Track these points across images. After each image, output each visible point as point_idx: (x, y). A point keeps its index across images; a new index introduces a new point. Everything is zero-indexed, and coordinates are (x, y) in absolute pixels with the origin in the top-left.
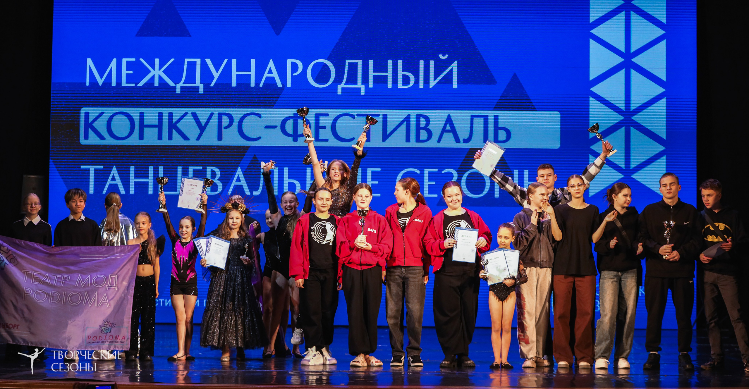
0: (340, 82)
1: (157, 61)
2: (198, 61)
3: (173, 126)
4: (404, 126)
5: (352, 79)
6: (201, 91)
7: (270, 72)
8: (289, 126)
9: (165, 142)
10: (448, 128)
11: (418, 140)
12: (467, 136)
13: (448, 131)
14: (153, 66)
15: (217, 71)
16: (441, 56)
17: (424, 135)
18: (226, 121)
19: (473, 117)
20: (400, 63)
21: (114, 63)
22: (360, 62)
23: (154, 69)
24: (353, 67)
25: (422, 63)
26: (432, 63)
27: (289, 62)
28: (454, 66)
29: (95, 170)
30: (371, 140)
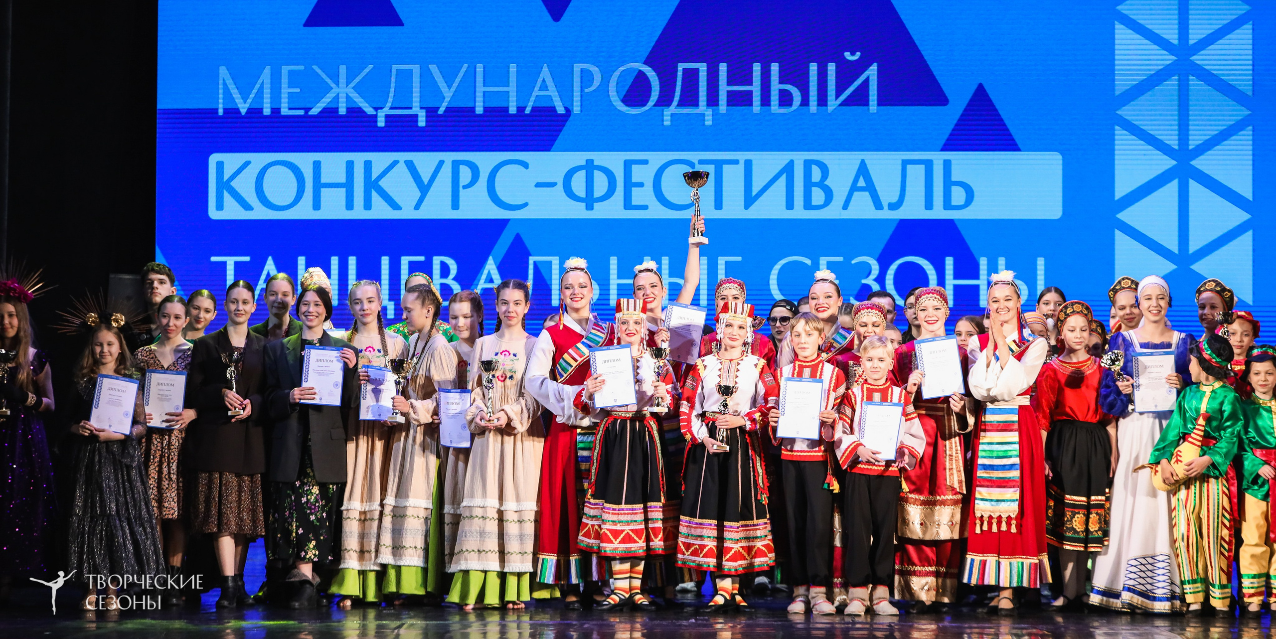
0: (669, 104)
1: (343, 69)
2: (416, 68)
3: (372, 185)
4: (782, 180)
5: (689, 99)
6: (422, 122)
7: (544, 87)
8: (579, 184)
9: (359, 213)
10: (861, 182)
11: (808, 205)
12: (895, 199)
13: (862, 189)
14: (335, 78)
15: (449, 87)
16: (848, 55)
17: (818, 196)
18: (465, 174)
19: (905, 163)
20: (775, 68)
21: (266, 75)
22: (703, 68)
23: (337, 84)
24: (691, 76)
25: (813, 68)
26: (832, 67)
27: (577, 68)
28: (872, 72)
29: (237, 264)
30: (724, 206)
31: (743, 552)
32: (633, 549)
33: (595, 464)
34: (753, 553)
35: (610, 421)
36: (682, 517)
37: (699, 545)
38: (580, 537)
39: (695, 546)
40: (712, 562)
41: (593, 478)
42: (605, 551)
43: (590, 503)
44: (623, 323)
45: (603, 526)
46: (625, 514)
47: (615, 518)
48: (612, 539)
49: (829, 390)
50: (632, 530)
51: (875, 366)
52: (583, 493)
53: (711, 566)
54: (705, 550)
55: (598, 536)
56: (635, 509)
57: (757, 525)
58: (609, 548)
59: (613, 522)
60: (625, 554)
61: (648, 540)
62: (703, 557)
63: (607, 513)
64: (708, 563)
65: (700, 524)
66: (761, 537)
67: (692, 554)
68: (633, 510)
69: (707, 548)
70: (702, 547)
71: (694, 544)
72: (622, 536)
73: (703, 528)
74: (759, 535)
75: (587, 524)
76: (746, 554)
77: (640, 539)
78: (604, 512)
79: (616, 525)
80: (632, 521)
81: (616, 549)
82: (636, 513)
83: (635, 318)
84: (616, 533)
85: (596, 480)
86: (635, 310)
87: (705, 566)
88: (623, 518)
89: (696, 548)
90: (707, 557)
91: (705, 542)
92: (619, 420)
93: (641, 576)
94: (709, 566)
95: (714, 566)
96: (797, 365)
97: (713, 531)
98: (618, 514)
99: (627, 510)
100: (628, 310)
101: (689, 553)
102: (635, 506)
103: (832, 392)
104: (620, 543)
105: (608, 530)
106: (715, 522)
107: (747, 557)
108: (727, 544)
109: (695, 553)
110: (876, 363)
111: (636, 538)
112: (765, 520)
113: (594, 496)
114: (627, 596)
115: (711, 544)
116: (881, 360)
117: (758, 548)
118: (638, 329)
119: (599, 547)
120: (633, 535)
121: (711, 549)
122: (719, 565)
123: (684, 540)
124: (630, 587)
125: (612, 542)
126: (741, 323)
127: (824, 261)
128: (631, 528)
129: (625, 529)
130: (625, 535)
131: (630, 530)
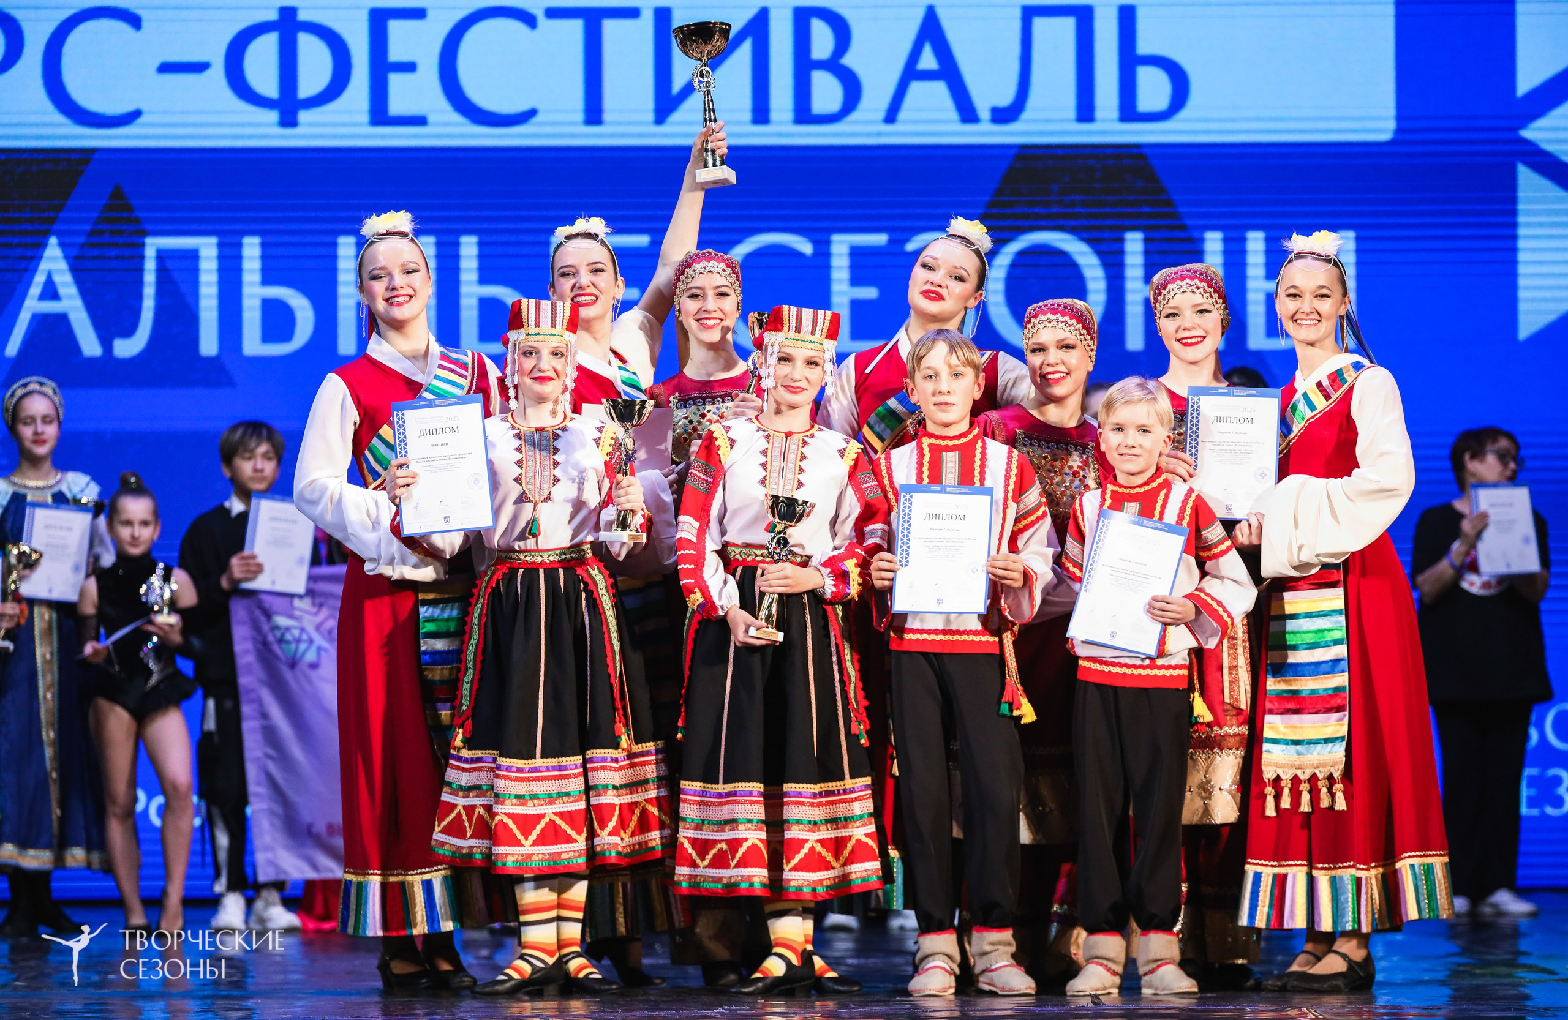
4: (743, 55)
8: (261, 64)
10: (928, 61)
11: (803, 114)
12: (1005, 97)
13: (928, 76)
17: (828, 91)
19: (1029, 14)
30: (607, 116)
31: (824, 853)
32: (563, 856)
33: (471, 671)
34: (846, 852)
35: (499, 574)
36: (685, 784)
37: (728, 842)
38: (437, 836)
39: (719, 846)
40: (759, 875)
41: (466, 702)
42: (504, 865)
43: (460, 759)
44: (527, 354)
45: (498, 809)
46: (546, 778)
47: (521, 788)
48: (520, 836)
49: (1006, 499)
50: (561, 815)
51: (1130, 443)
52: (444, 733)
53: (757, 885)
54: (741, 851)
55: (486, 830)
56: (565, 768)
57: (852, 791)
58: (510, 856)
59: (518, 797)
60: (549, 867)
61: (592, 835)
62: (737, 866)
63: (506, 778)
64: (750, 877)
65: (730, 794)
66: (861, 817)
67: (713, 864)
68: (560, 768)
69: (745, 845)
70: (734, 844)
71: (716, 842)
72: (539, 828)
73: (736, 802)
74: (858, 812)
75: (455, 806)
76: (829, 858)
77: (579, 833)
78: (497, 776)
79: (524, 804)
80: (560, 795)
81: (530, 856)
82: (568, 777)
83: (554, 342)
84: (526, 823)
85: (474, 707)
86: (553, 325)
87: (744, 885)
88: (542, 788)
89: (720, 851)
90: (745, 866)
91: (740, 834)
92: (521, 571)
93: (580, 915)
94: (752, 885)
95: (763, 885)
96: (925, 446)
97: (755, 807)
98: (528, 780)
99: (548, 769)
100: (537, 325)
101: (706, 863)
102: (564, 761)
103: (1011, 503)
104: (535, 844)
105: (509, 815)
106: (757, 787)
107: (834, 863)
108: (793, 833)
109: (720, 861)
110: (1133, 437)
111: (569, 831)
112: (868, 780)
113: (470, 743)
114: (551, 961)
115: (755, 837)
116: (1144, 430)
117: (859, 841)
118: (559, 367)
119: (489, 856)
120: (564, 826)
121: (754, 847)
122: (776, 882)
123: (691, 834)
124: (558, 940)
125: (519, 844)
126: (811, 353)
127: (841, 245)
128: (558, 810)
129: (546, 811)
130: (547, 824)
131: (555, 814)
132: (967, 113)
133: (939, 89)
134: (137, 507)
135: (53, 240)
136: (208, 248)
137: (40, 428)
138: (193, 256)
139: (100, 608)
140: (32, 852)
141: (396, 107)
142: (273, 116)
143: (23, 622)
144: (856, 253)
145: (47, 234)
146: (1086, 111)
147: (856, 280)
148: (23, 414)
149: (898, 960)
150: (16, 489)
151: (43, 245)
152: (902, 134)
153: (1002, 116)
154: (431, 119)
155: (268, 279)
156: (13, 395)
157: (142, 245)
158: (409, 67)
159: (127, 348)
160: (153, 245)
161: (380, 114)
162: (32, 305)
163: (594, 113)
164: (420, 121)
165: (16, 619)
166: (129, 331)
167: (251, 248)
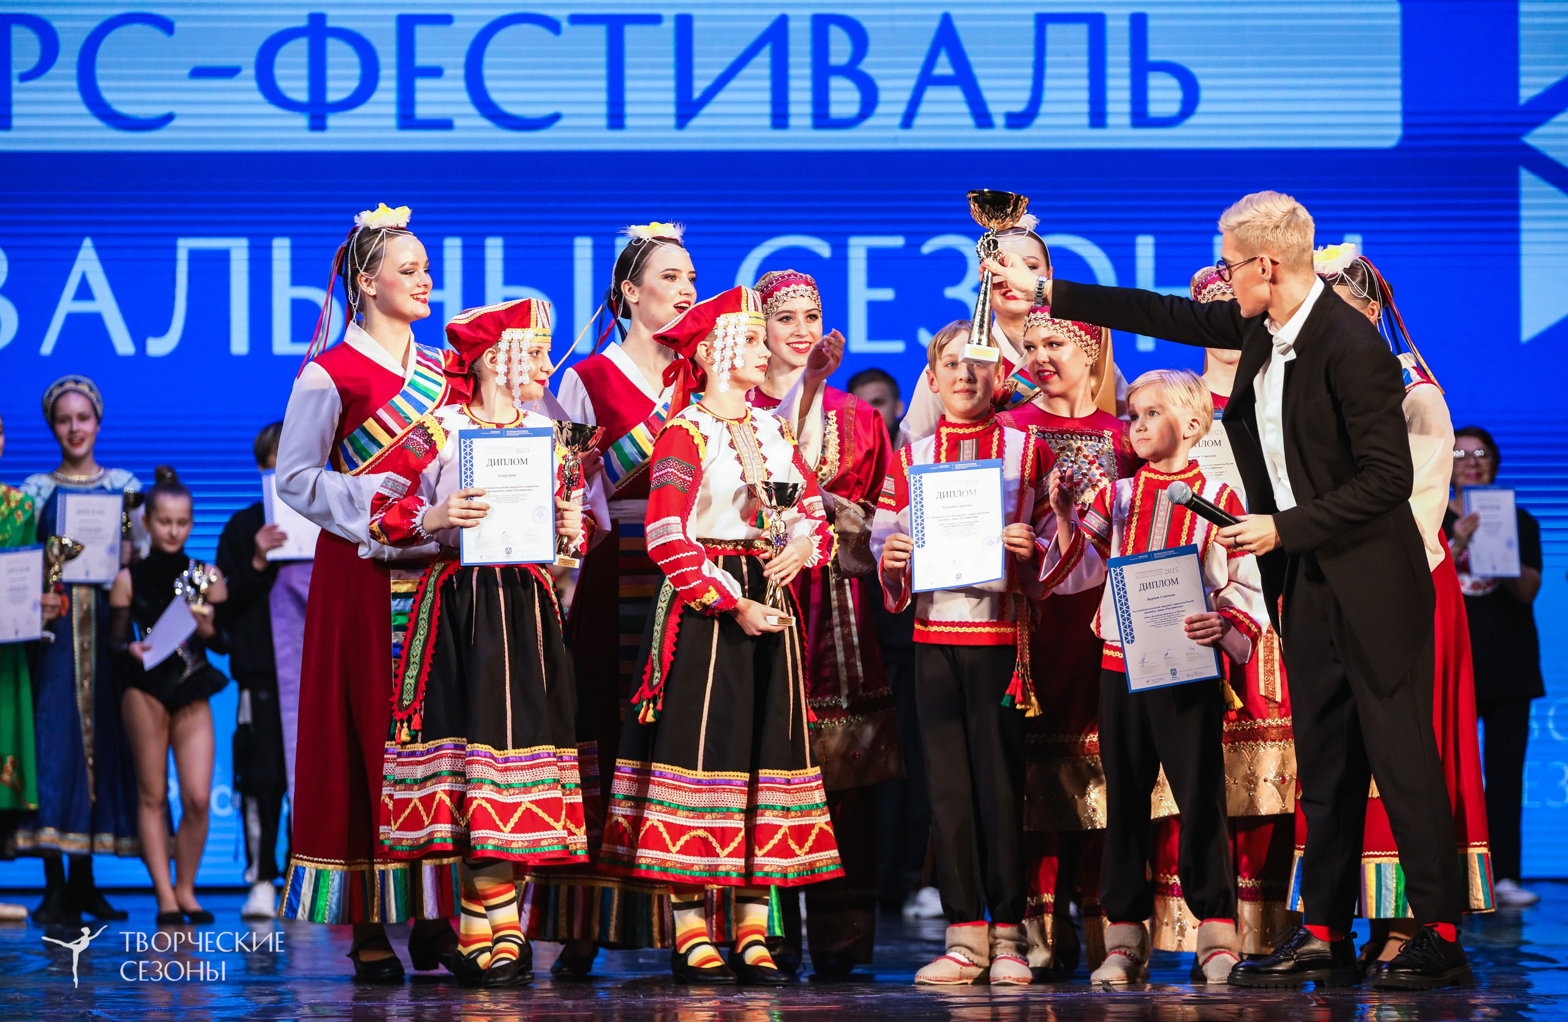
4: (762, 60)
8: (291, 69)
10: (944, 67)
11: (822, 118)
12: (1019, 103)
13: (943, 81)
17: (845, 97)
18: (24, 46)
19: (1042, 21)
30: (629, 122)
32: (543, 843)
34: (811, 840)
41: (408, 696)
42: (483, 849)
45: (474, 794)
47: (502, 777)
48: (499, 823)
50: (537, 803)
60: (530, 854)
63: (476, 764)
67: (685, 852)
71: (689, 829)
72: (517, 816)
74: (818, 800)
76: (796, 846)
77: (556, 820)
79: (504, 793)
80: (535, 784)
81: (510, 842)
82: (542, 765)
84: (506, 811)
88: (516, 779)
96: (943, 436)
98: (504, 768)
99: (520, 758)
102: (538, 749)
104: (513, 831)
105: (486, 801)
106: (740, 776)
107: (798, 851)
108: (766, 820)
111: (547, 819)
116: (1153, 412)
117: (819, 830)
120: (541, 814)
122: (748, 870)
125: (498, 830)
127: (858, 248)
128: (534, 799)
129: (522, 800)
130: (524, 812)
131: (532, 802)
132: (983, 119)
133: (956, 94)
134: (174, 505)
135: (87, 242)
136: (238, 249)
137: (77, 425)
138: (224, 256)
139: (134, 600)
140: (71, 836)
141: (422, 111)
142: (302, 120)
143: (64, 613)
144: (875, 256)
145: (82, 236)
146: (1098, 117)
147: (873, 282)
148: (60, 414)
149: (913, 947)
150: (58, 483)
151: (78, 248)
152: (920, 139)
153: (1016, 121)
154: (457, 122)
155: (297, 279)
156: (50, 395)
157: (174, 248)
158: (436, 72)
159: (159, 347)
160: (185, 246)
161: (407, 119)
162: (67, 305)
163: (616, 118)
164: (445, 124)
165: (57, 610)
166: (162, 330)
167: (281, 250)
